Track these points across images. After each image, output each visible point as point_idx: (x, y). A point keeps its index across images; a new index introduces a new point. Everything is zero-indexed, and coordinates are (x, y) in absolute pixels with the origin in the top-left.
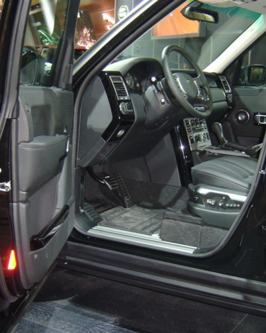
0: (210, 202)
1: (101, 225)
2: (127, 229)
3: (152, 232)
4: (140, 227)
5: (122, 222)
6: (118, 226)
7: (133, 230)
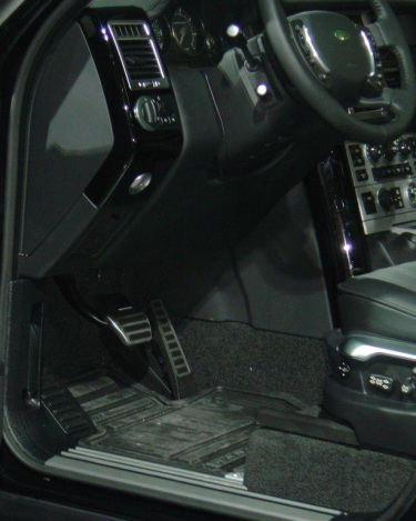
0: (379, 382)
1: (88, 446)
2: (159, 460)
3: (229, 468)
4: (198, 455)
5: (152, 437)
6: (137, 449)
7: (176, 461)
